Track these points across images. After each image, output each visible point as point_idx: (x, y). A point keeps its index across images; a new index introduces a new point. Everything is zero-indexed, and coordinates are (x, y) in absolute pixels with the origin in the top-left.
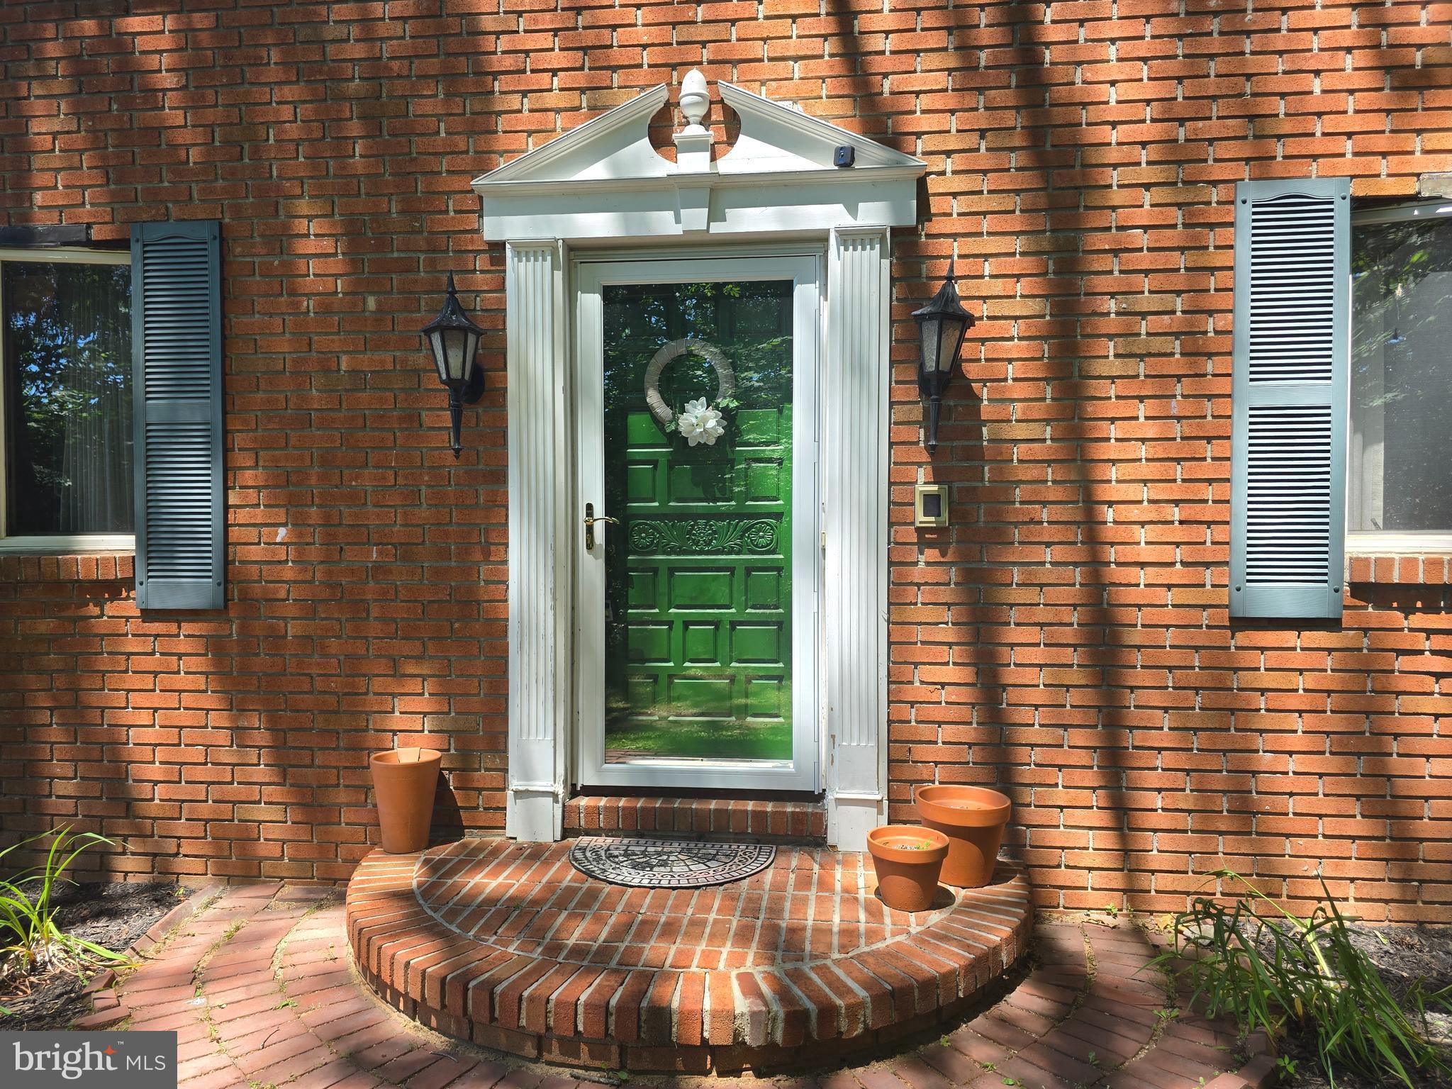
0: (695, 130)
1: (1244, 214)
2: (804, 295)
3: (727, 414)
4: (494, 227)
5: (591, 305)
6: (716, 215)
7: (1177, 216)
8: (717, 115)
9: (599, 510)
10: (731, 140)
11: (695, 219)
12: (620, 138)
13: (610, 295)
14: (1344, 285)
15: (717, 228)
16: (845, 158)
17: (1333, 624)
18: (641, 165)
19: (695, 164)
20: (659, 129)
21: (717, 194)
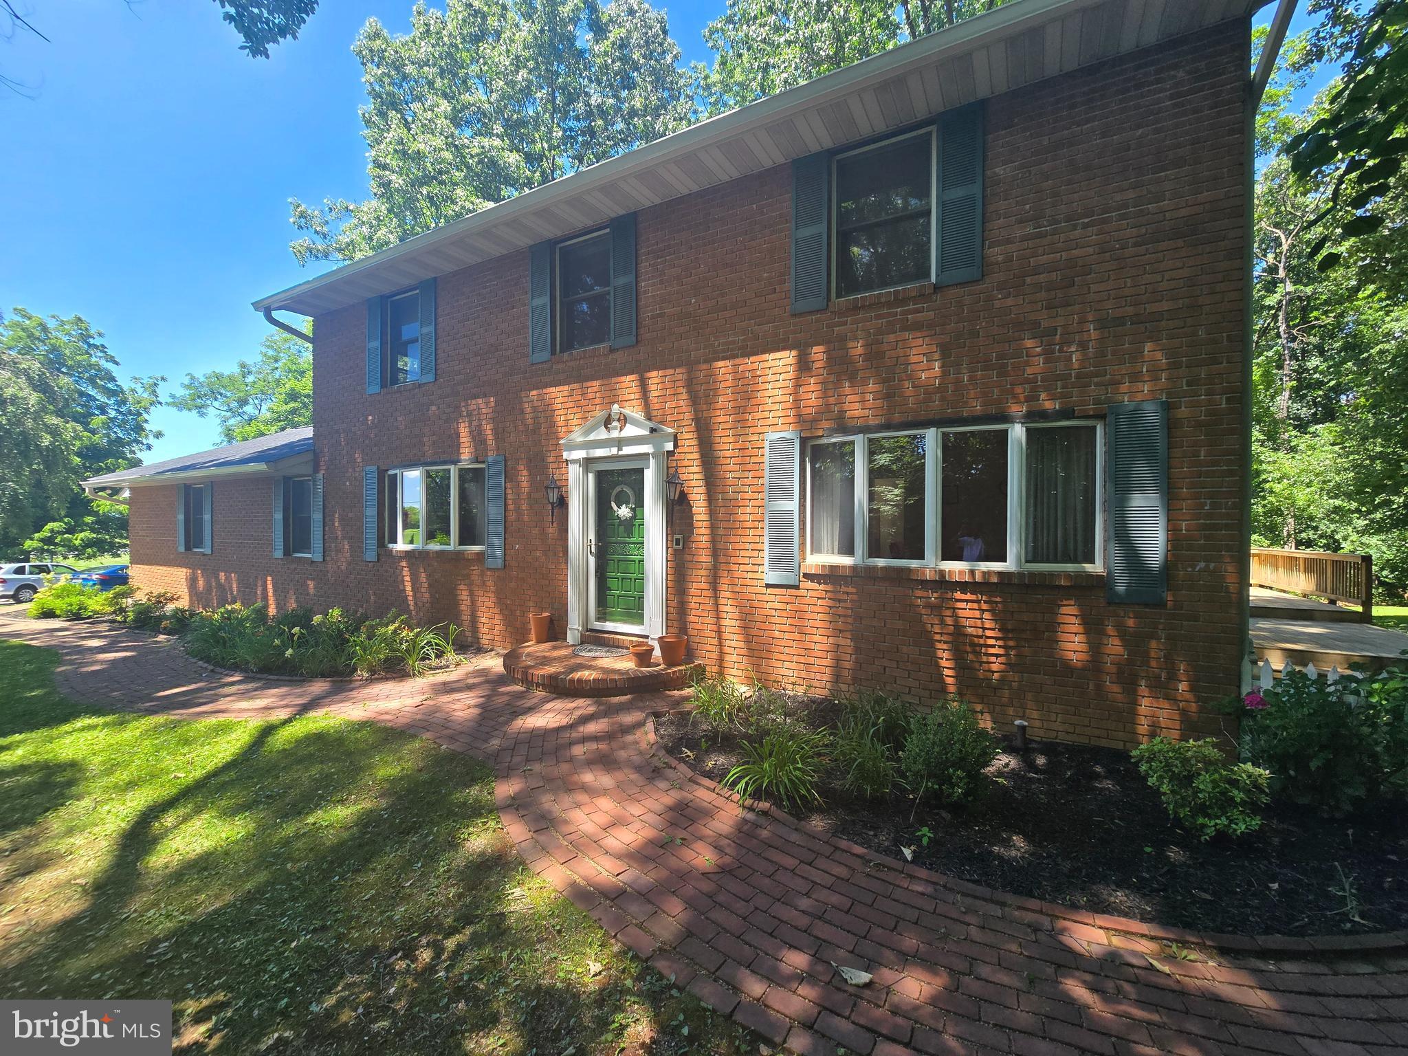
0: (615, 423)
1: (767, 444)
2: (646, 473)
3: (633, 510)
4: (566, 456)
5: (592, 478)
6: (620, 449)
8: (621, 417)
9: (594, 541)
10: (625, 425)
11: (614, 451)
12: (596, 427)
13: (596, 474)
14: (797, 465)
15: (621, 453)
16: (653, 430)
17: (797, 587)
18: (602, 434)
19: (615, 434)
20: (607, 422)
21: (620, 443)
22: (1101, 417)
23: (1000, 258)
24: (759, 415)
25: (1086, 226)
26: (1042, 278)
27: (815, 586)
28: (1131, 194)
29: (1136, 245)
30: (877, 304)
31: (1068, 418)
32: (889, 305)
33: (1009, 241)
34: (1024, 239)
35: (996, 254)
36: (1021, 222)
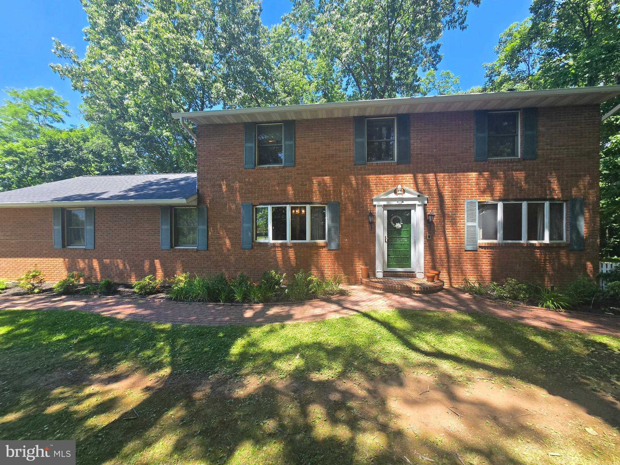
0: (400, 192)
1: (466, 203)
2: (412, 211)
3: (402, 225)
4: (375, 203)
5: (386, 212)
6: (403, 202)
7: (454, 206)
8: (402, 190)
9: (386, 237)
10: (404, 193)
11: (400, 203)
12: (390, 193)
13: (388, 211)
14: (477, 211)
15: (403, 204)
16: (419, 196)
17: (477, 251)
18: (393, 196)
19: (401, 196)
20: (395, 192)
21: (403, 200)
22: (566, 201)
23: (541, 154)
24: (462, 193)
25: (564, 149)
26: (553, 161)
27: (484, 250)
28: (575, 143)
29: (576, 156)
30: (505, 161)
31: (559, 201)
32: (508, 162)
33: (544, 149)
34: (548, 149)
35: (540, 152)
36: (547, 144)
